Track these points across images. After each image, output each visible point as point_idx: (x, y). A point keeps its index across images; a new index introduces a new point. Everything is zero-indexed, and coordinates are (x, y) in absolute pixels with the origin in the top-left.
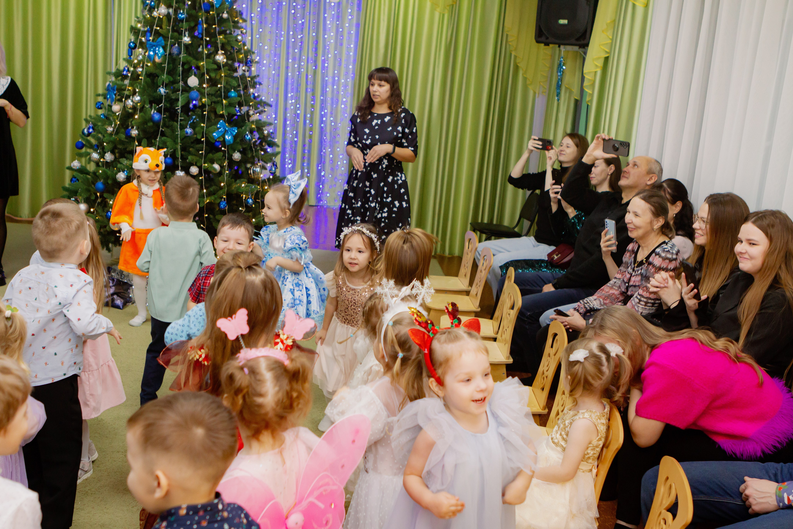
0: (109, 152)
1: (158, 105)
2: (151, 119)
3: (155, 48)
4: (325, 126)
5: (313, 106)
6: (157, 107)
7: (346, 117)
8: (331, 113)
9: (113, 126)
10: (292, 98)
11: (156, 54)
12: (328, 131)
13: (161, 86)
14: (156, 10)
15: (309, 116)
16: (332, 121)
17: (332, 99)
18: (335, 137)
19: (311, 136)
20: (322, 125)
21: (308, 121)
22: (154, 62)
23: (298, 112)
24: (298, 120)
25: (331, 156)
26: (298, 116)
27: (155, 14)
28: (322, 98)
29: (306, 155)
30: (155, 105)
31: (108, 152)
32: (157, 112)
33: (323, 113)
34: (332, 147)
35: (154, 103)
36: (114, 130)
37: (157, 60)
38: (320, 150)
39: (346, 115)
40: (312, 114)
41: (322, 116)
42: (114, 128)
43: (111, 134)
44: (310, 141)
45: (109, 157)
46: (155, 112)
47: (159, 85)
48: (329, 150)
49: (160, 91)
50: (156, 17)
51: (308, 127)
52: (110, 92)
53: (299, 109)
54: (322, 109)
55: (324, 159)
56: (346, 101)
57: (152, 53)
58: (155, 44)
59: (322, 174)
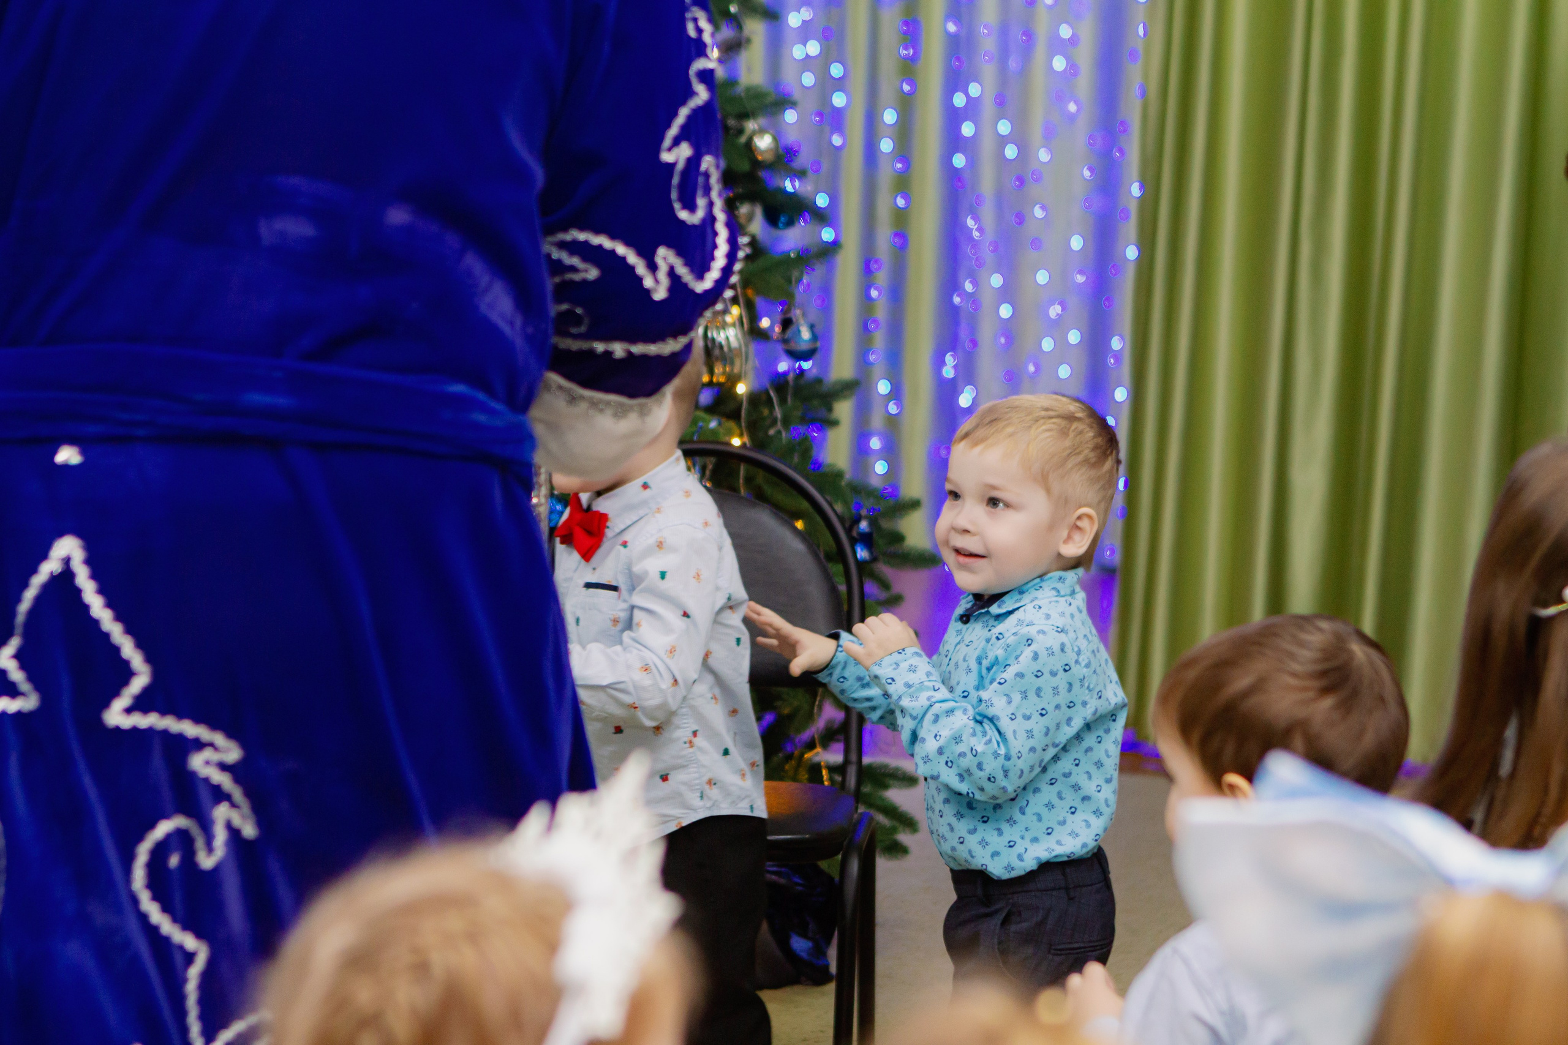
4: (973, 162)
5: (909, 68)
7: (1072, 118)
8: (1001, 101)
10: (805, 33)
12: (987, 183)
15: (890, 117)
16: (1003, 141)
17: (1004, 31)
18: (1020, 219)
19: (901, 217)
20: (959, 161)
21: (886, 146)
23: (839, 100)
24: (837, 140)
25: (1005, 311)
26: (835, 119)
28: (952, 28)
29: (881, 312)
33: (959, 100)
34: (1008, 266)
38: (950, 284)
39: (1072, 107)
40: (907, 106)
41: (953, 118)
44: (901, 238)
48: (996, 281)
51: (887, 172)
53: (840, 84)
54: (955, 80)
55: (973, 329)
56: (1074, 41)
59: (965, 400)
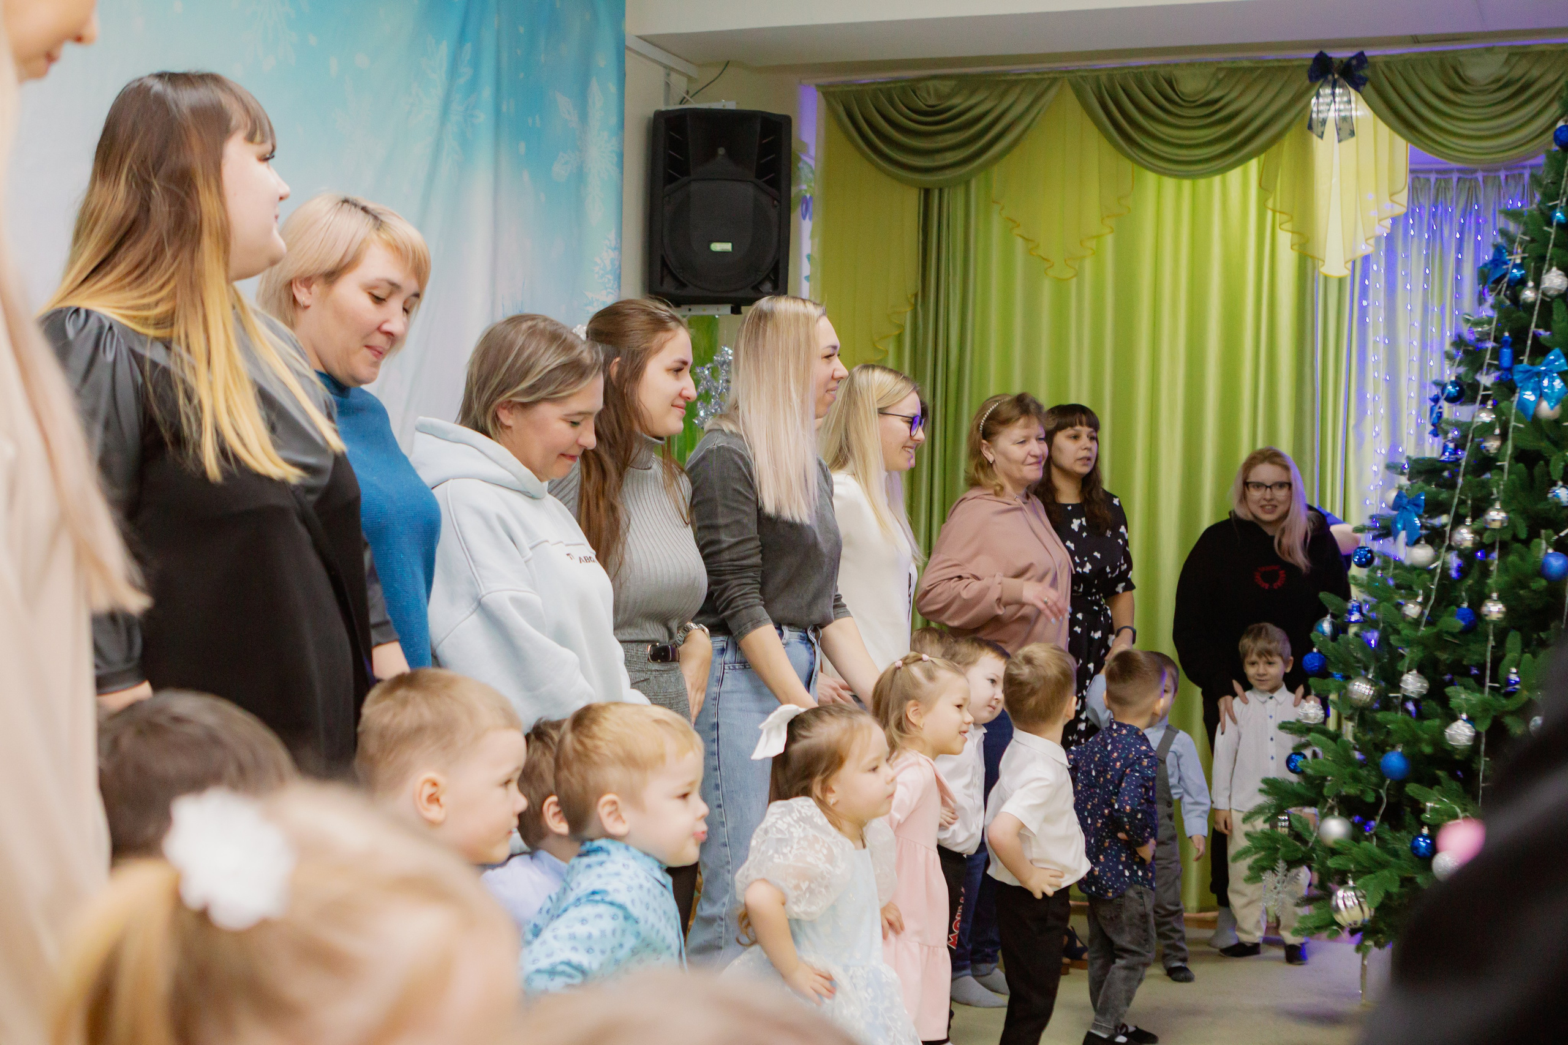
0: (1415, 672)
1: (1557, 533)
2: (1541, 571)
3: (1540, 381)
6: (1556, 537)
9: (1420, 599)
11: (1541, 396)
13: (1560, 483)
14: (1531, 284)
22: (1535, 421)
27: (1529, 294)
30: (1550, 532)
31: (1409, 670)
32: (1555, 550)
35: (1546, 528)
36: (1422, 614)
37: (1546, 409)
42: (1423, 604)
43: (1416, 623)
45: (1413, 683)
46: (1550, 551)
47: (1554, 478)
49: (1556, 496)
50: (1533, 304)
52: (1405, 513)
57: (1529, 396)
58: (1535, 369)
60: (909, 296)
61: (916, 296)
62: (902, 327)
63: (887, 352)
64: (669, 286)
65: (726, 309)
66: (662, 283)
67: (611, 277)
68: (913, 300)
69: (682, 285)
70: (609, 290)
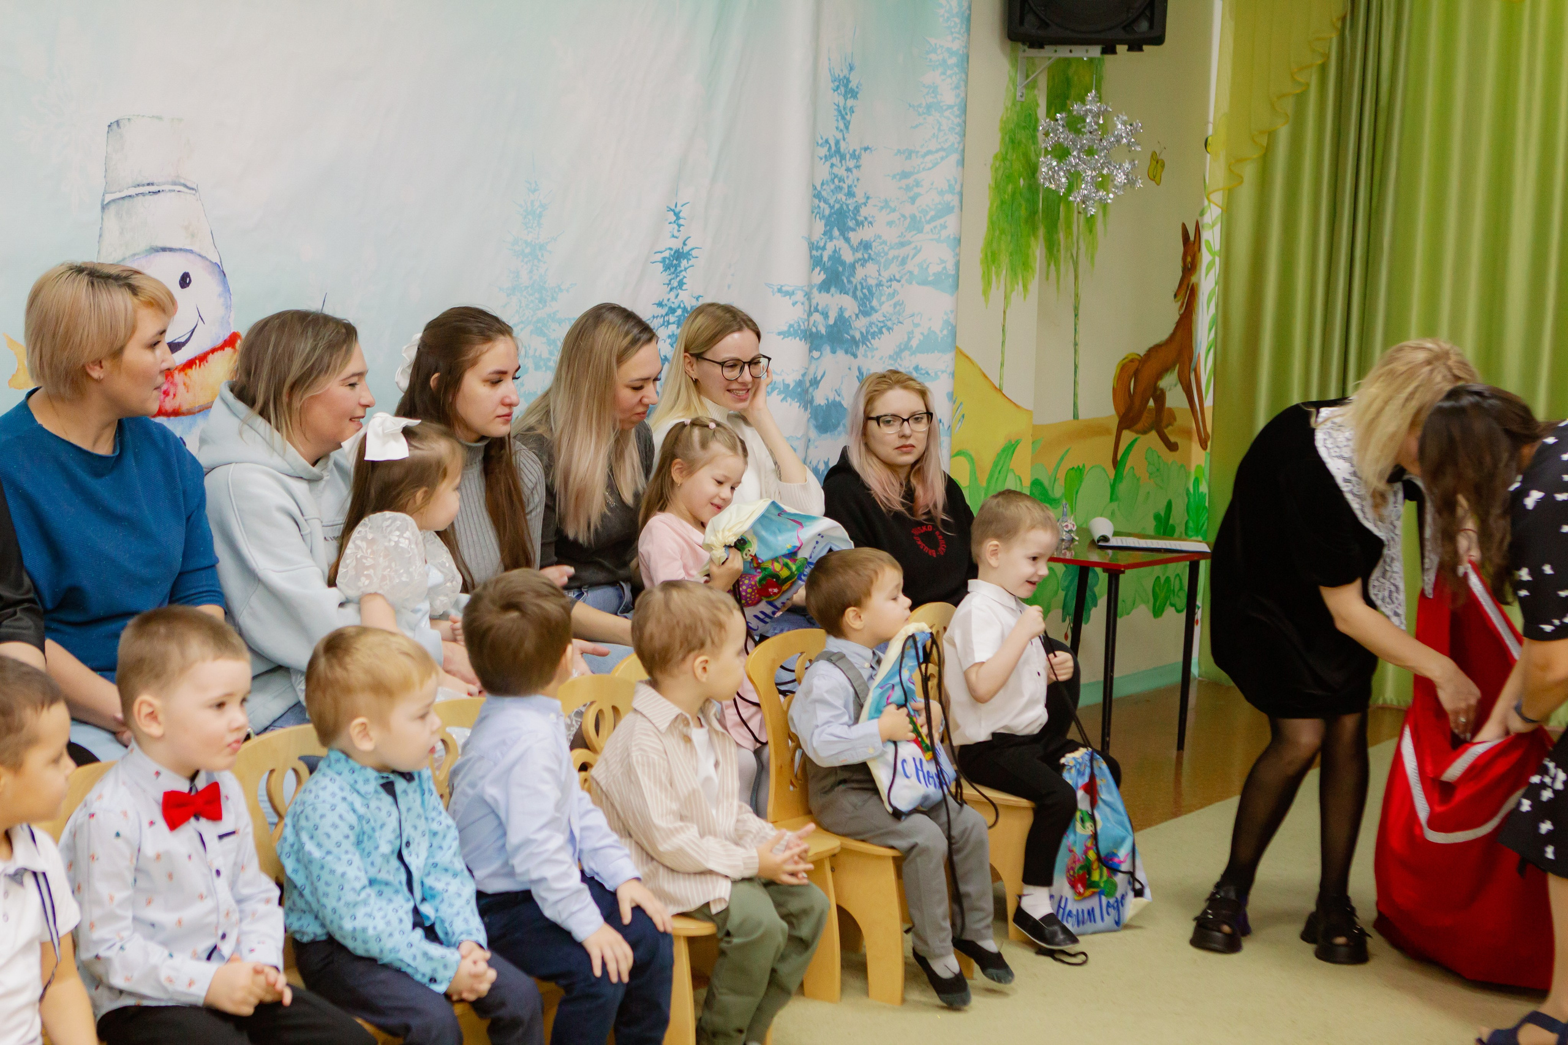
60: (1335, 20)
61: (1344, 19)
62: (1327, 56)
63: (1308, 85)
64: (1030, 25)
65: (1095, 51)
66: (1022, 22)
67: (957, 20)
68: (1339, 25)
69: (1044, 25)
70: (955, 35)
